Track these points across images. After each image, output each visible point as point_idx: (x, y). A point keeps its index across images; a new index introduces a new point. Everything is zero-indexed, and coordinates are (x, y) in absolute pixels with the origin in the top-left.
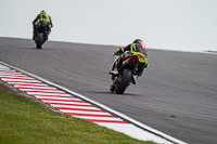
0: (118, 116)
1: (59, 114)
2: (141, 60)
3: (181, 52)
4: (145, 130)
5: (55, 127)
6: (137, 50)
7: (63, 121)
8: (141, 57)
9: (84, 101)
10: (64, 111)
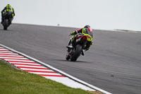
0: (58, 72)
1: (20, 71)
2: (89, 40)
3: (99, 30)
4: (76, 81)
5: (17, 79)
6: (87, 33)
7: (22, 75)
8: (89, 37)
9: (36, 62)
10: (23, 69)
